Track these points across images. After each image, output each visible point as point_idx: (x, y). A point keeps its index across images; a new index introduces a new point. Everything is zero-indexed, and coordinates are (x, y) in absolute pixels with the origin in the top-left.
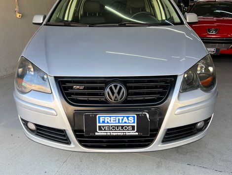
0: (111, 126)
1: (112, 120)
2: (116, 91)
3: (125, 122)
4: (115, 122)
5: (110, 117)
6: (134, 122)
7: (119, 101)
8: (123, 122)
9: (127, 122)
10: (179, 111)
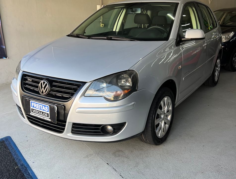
0: (37, 111)
1: (37, 106)
2: (43, 86)
3: (44, 110)
4: (39, 108)
5: (36, 103)
6: (48, 111)
7: (44, 94)
8: (43, 109)
9: (45, 110)
10: (78, 110)
